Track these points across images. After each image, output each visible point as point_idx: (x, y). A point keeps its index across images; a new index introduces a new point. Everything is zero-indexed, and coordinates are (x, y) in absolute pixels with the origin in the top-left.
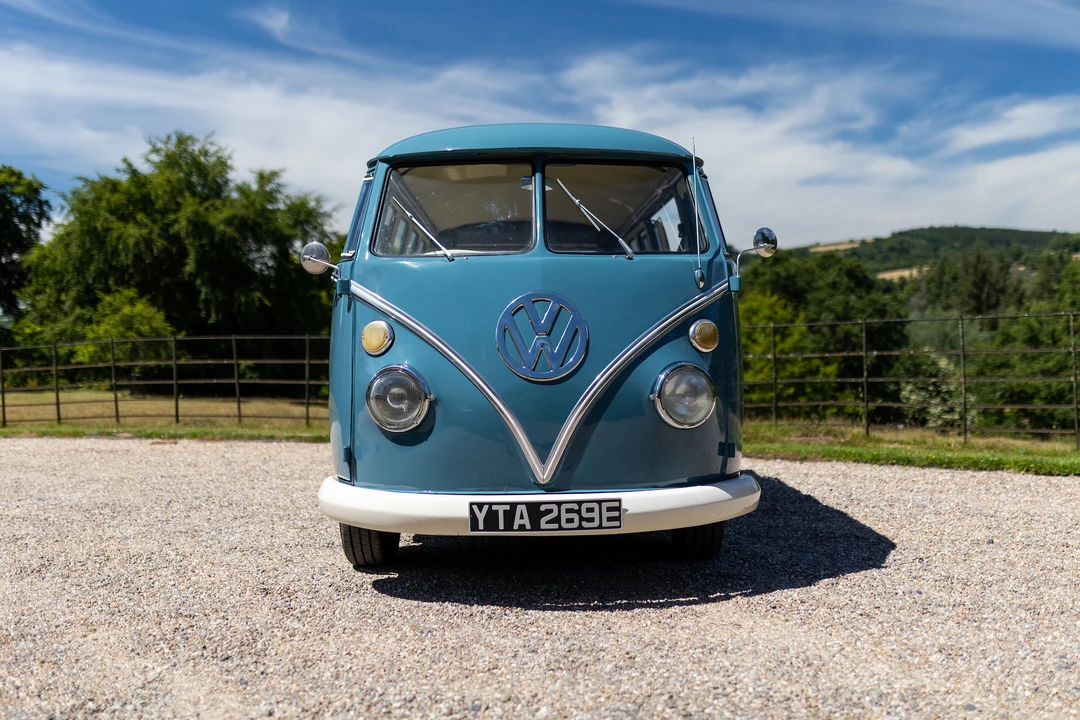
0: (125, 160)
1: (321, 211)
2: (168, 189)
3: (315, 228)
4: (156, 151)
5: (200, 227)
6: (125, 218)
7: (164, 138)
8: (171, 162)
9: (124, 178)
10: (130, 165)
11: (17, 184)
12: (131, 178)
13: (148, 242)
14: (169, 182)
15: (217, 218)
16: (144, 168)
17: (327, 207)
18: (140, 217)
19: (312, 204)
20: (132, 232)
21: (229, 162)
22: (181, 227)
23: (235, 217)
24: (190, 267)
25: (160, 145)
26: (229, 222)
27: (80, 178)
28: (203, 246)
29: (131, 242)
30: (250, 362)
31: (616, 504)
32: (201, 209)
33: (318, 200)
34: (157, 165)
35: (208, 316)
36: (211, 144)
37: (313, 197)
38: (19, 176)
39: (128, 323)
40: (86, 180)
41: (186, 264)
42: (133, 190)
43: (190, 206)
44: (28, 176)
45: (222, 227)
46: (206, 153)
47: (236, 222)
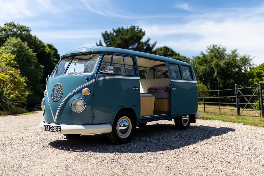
0: (201, 52)
1: (250, 59)
2: (210, 57)
3: (248, 63)
4: (209, 49)
5: (217, 65)
6: (201, 65)
7: (210, 46)
8: (212, 51)
9: (201, 56)
10: (202, 53)
11: (185, 59)
12: (203, 56)
13: (206, 70)
14: (211, 56)
15: (222, 63)
16: (206, 53)
17: (251, 58)
18: (204, 64)
19: (247, 57)
20: (202, 68)
21: (226, 49)
22: (213, 66)
23: (226, 62)
24: (215, 75)
25: (209, 48)
26: (224, 64)
27: (193, 57)
28: (218, 70)
29: (202, 70)
30: (230, 97)
31: (60, 127)
32: (217, 61)
33: (249, 56)
34: (209, 52)
35: (220, 86)
36: (221, 46)
38: (185, 58)
40: (194, 57)
41: (214, 74)
42: (203, 58)
43: (215, 60)
44: (187, 57)
45: (223, 65)
46: (219, 48)
47: (226, 63)
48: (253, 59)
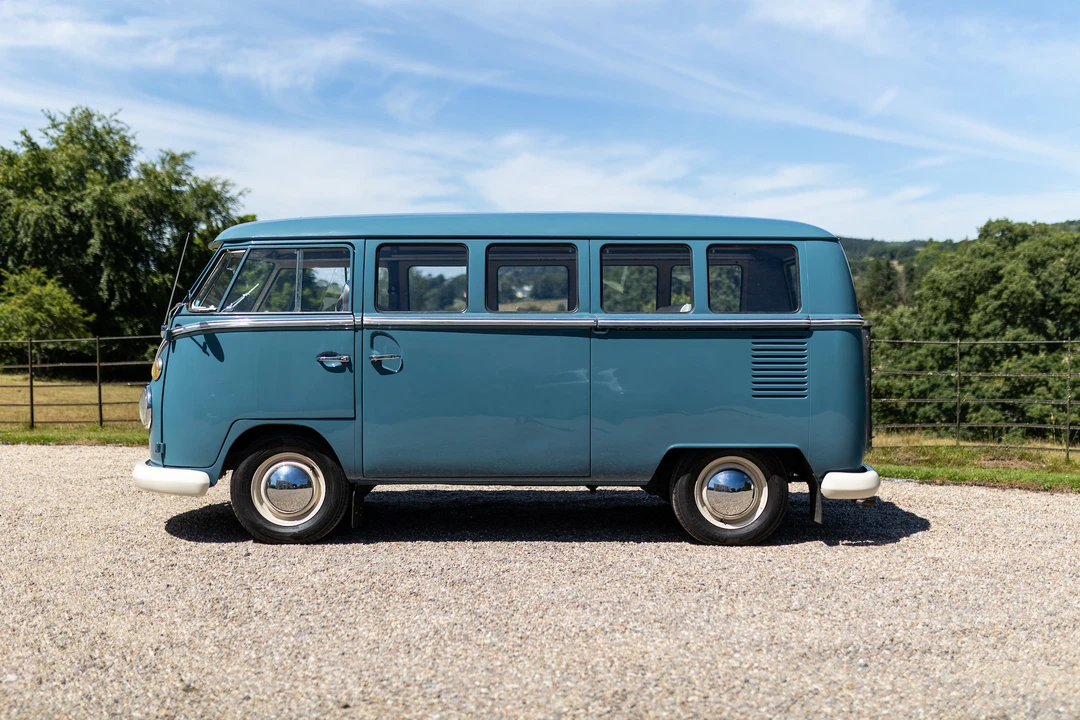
0: (24, 133)
1: (228, 195)
2: (71, 165)
3: (219, 213)
4: (55, 125)
5: (105, 207)
6: (23, 192)
7: (67, 112)
12: (29, 151)
13: (49, 218)
14: (72, 158)
15: (124, 199)
17: (232, 192)
18: (39, 191)
19: (218, 188)
20: (33, 208)
21: (133, 143)
22: (86, 206)
23: (141, 197)
24: (95, 244)
25: (58, 120)
26: (135, 203)
28: (108, 227)
29: (32, 219)
32: (109, 190)
33: (224, 184)
34: (56, 141)
36: (117, 121)
37: (220, 181)
39: (38, 303)
41: (89, 246)
42: (31, 164)
45: (128, 208)
46: (110, 131)
47: (143, 203)
48: (241, 198)
